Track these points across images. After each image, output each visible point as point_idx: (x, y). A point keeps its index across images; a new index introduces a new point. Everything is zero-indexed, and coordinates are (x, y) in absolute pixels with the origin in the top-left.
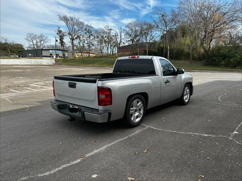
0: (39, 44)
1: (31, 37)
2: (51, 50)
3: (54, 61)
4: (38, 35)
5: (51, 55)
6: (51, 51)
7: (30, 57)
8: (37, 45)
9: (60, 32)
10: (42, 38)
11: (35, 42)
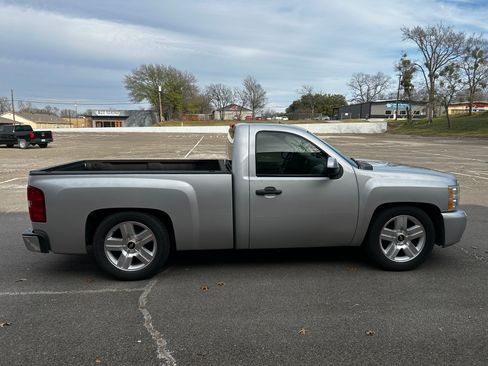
0: (372, 92)
1: (360, 79)
2: (390, 102)
3: (385, 127)
4: (374, 74)
5: (388, 112)
6: (389, 105)
7: (346, 119)
8: (368, 94)
9: (406, 63)
10: (379, 79)
11: (365, 88)
